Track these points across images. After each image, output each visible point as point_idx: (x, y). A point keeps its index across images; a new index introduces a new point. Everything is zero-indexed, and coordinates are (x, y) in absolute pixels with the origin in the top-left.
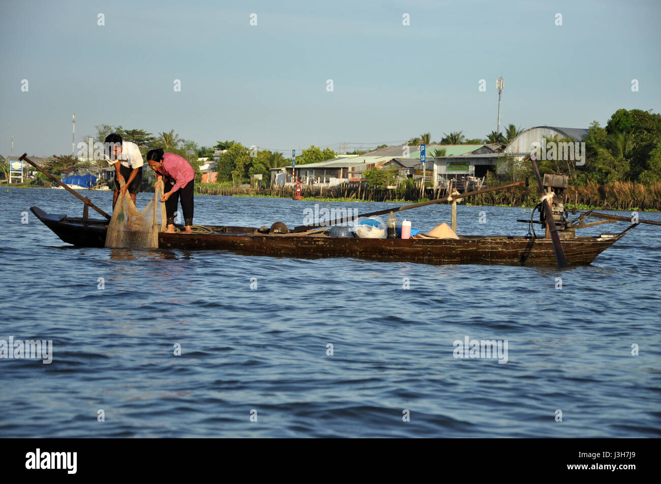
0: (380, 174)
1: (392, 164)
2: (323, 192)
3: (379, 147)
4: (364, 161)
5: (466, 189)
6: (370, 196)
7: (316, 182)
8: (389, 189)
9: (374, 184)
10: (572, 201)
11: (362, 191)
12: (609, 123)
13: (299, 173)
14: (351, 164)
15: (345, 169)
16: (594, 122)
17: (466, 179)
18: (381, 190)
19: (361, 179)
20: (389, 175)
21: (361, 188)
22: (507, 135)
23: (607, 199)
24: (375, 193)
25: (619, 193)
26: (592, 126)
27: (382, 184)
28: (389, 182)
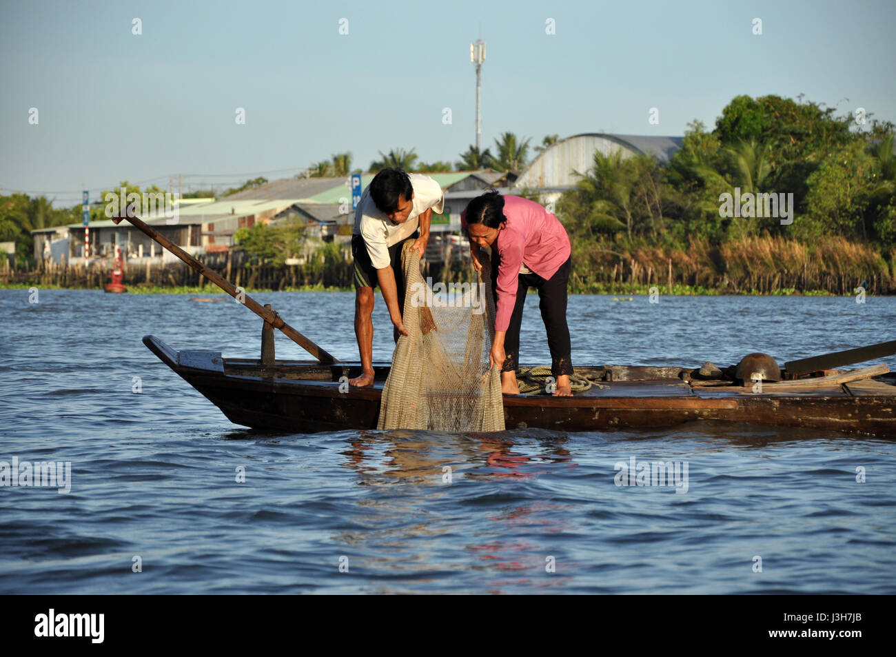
0: (271, 235)
1: (292, 215)
2: (151, 274)
3: (249, 183)
4: (233, 211)
5: (447, 262)
6: (251, 281)
7: (134, 256)
8: (289, 267)
9: (258, 255)
10: (659, 279)
11: (234, 270)
12: (720, 124)
13: (98, 238)
14: (207, 217)
15: (196, 227)
16: (695, 121)
17: (446, 241)
18: (273, 269)
19: (230, 247)
20: (288, 238)
21: (232, 264)
22: (499, 152)
23: (728, 273)
24: (262, 274)
25: (751, 260)
26: (689, 129)
27: (274, 255)
28: (289, 252)
